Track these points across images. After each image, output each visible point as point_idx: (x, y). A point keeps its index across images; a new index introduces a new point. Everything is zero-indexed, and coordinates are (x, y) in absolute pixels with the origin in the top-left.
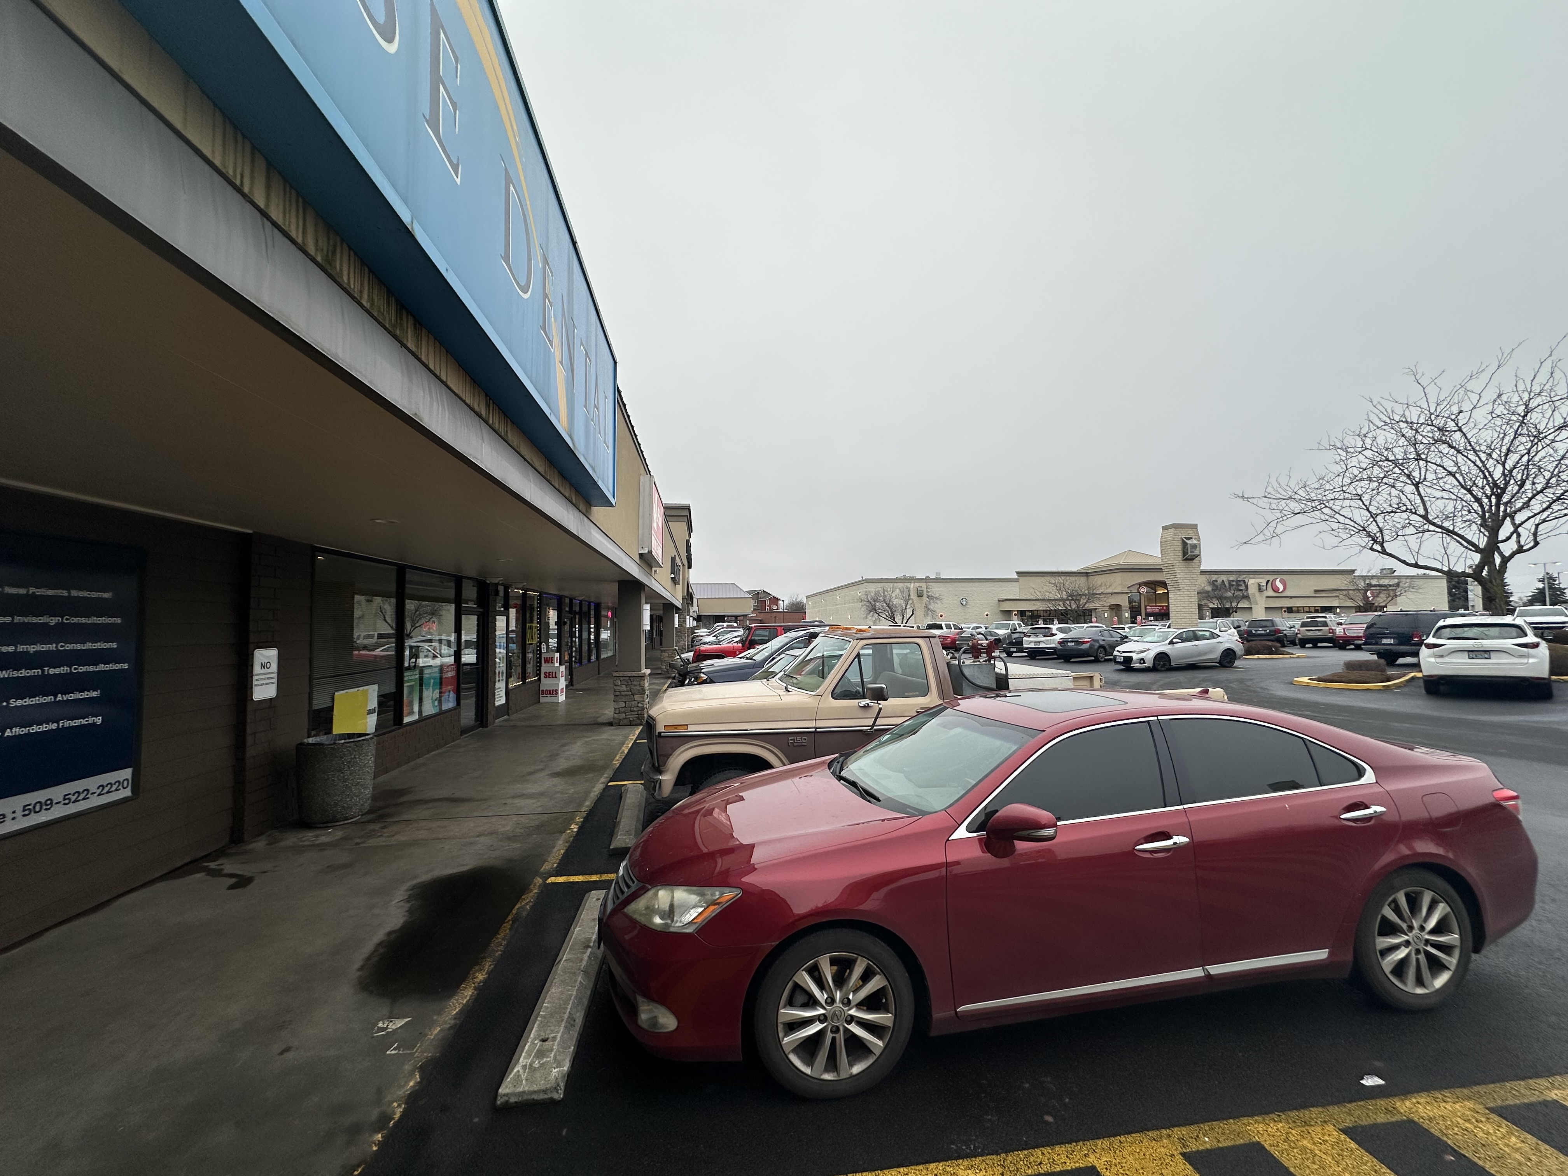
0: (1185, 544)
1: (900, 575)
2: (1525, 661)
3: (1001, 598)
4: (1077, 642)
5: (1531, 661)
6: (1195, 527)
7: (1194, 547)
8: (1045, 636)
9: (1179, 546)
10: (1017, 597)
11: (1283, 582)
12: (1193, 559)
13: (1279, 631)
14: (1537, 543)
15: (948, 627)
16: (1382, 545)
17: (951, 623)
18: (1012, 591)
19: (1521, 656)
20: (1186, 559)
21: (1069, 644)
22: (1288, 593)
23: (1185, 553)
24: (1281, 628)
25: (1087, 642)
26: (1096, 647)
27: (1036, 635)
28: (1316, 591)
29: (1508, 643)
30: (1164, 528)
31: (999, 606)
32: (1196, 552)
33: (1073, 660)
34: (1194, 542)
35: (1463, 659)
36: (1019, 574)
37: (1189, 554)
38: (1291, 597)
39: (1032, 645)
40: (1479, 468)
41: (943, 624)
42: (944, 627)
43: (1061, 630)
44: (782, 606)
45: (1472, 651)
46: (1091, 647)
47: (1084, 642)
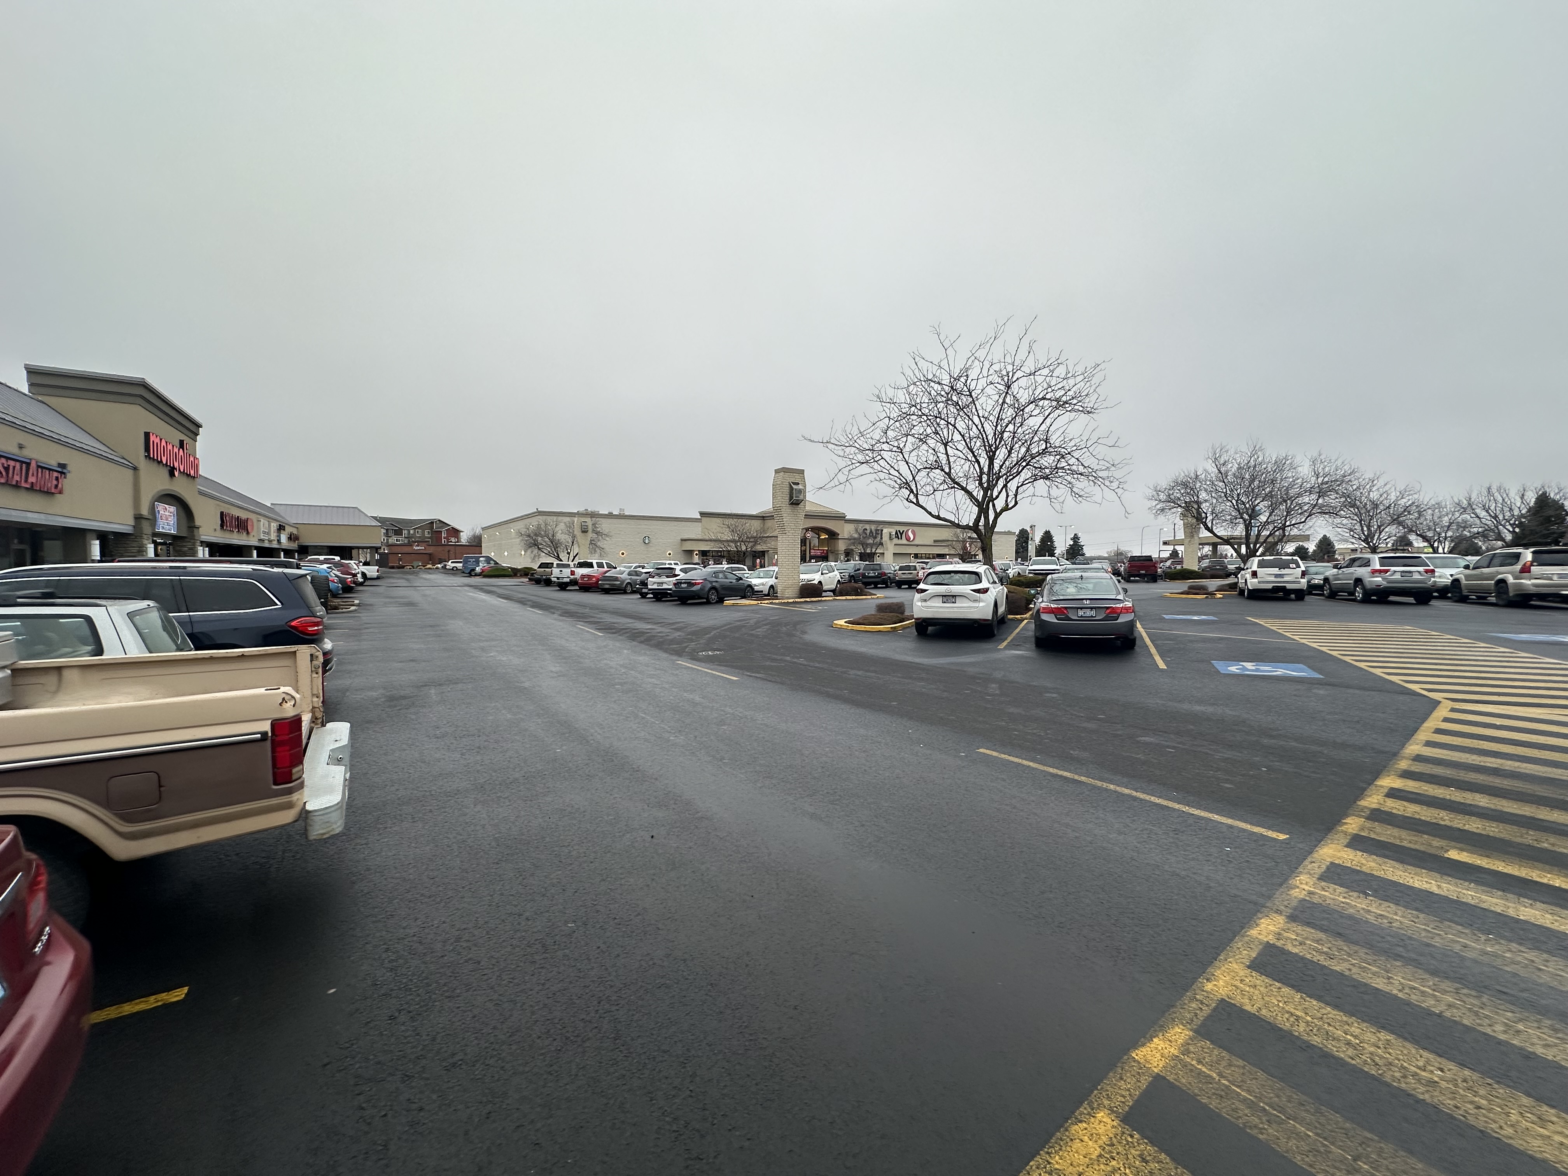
0: (791, 489)
1: (582, 509)
2: (976, 604)
3: (686, 537)
4: (690, 584)
5: (981, 604)
6: (802, 472)
7: (800, 491)
8: (667, 577)
9: (787, 490)
10: (700, 537)
11: (914, 533)
12: (798, 504)
13: (885, 574)
14: (1016, 503)
15: (600, 565)
16: (916, 496)
17: (604, 562)
18: (694, 531)
19: (975, 601)
20: (792, 504)
21: (683, 585)
22: (916, 542)
23: (791, 498)
24: (887, 572)
25: (699, 584)
26: (707, 589)
27: (659, 575)
28: (935, 541)
29: (967, 589)
30: (777, 471)
31: (681, 545)
32: (801, 497)
33: (689, 602)
34: (800, 487)
35: (937, 603)
36: (702, 514)
37: (795, 499)
38: (917, 546)
39: (655, 587)
40: (980, 431)
41: (594, 562)
42: (595, 565)
43: (685, 571)
44: (464, 538)
45: (945, 596)
46: (701, 589)
47: (696, 584)
